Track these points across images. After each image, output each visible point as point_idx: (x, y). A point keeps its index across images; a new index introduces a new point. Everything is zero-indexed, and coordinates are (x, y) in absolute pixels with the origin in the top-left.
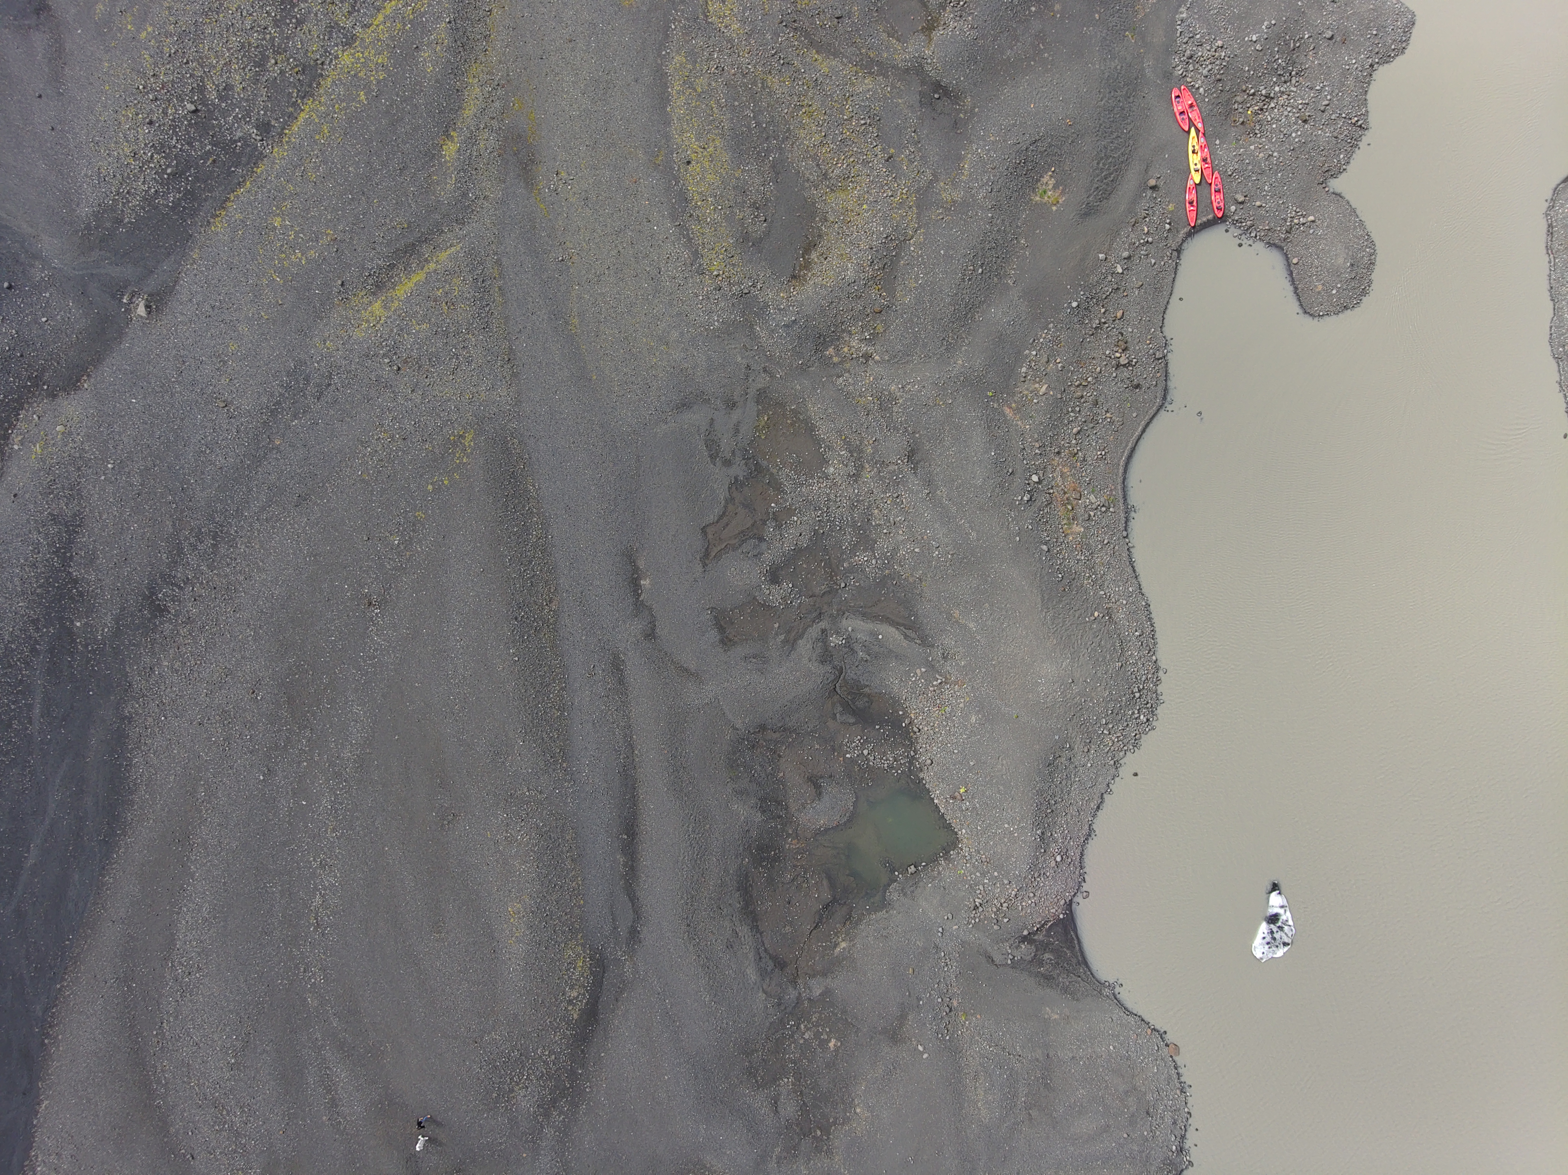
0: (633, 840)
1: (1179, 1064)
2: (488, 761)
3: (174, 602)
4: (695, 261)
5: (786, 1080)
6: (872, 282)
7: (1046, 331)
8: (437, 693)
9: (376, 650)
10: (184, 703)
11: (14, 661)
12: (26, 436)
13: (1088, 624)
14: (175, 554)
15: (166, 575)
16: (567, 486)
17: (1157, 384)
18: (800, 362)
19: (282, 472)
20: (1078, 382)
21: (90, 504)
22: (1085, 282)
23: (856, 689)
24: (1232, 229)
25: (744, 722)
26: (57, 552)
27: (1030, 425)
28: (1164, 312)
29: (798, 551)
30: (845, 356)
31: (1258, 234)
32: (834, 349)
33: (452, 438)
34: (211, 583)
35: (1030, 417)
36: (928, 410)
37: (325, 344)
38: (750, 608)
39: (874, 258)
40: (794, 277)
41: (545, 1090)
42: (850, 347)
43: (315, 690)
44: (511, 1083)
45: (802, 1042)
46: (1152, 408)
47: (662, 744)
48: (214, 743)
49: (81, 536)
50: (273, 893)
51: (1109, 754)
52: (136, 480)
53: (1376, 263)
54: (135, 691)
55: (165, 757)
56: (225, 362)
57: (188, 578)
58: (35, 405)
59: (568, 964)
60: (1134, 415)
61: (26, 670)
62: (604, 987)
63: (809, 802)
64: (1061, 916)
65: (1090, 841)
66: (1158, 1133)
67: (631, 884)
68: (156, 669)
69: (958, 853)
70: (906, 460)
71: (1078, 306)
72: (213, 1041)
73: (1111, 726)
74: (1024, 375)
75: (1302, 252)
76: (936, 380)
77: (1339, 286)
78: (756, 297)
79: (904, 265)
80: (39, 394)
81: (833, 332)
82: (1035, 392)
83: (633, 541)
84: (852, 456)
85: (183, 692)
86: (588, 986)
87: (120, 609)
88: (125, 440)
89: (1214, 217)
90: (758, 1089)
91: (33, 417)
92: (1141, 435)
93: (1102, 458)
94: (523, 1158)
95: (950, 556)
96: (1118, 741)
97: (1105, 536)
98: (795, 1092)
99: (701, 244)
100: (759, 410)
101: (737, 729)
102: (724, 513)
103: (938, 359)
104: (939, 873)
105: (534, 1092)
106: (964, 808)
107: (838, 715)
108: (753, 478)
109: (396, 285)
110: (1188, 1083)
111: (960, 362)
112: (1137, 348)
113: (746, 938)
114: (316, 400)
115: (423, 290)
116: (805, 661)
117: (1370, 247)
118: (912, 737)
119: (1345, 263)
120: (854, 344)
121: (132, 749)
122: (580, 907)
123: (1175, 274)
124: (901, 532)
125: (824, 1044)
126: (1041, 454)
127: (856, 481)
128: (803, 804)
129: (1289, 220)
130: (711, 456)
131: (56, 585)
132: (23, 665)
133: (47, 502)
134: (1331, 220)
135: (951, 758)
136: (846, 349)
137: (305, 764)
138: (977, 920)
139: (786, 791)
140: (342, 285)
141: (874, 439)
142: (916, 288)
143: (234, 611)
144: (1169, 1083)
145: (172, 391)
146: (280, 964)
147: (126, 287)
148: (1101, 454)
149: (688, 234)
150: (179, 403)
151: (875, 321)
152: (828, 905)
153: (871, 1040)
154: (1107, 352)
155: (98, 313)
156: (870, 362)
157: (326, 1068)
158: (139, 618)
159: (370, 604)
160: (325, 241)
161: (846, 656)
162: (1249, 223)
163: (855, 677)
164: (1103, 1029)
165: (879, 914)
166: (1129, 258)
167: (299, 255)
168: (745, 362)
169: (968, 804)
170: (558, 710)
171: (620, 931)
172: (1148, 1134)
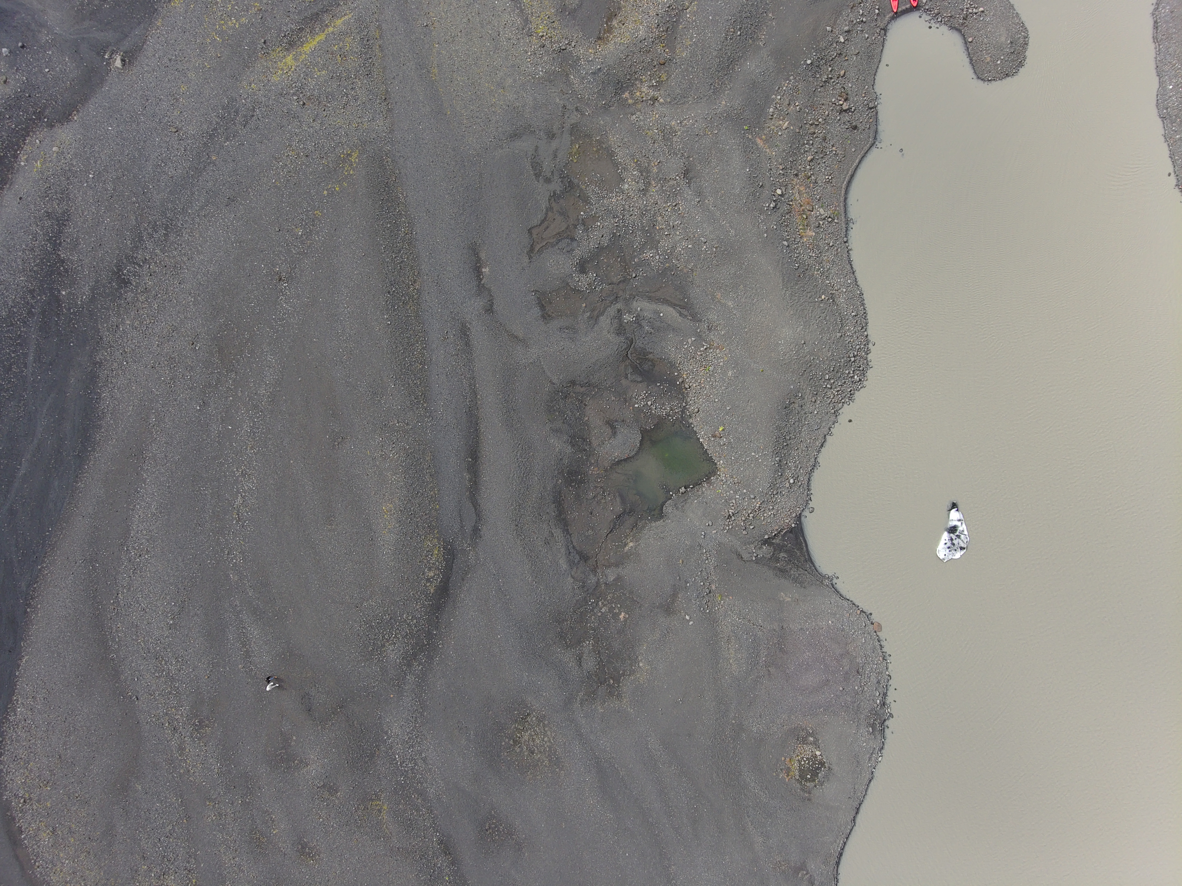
0: (476, 461)
1: (881, 638)
2: (368, 399)
3: (135, 276)
4: (525, 26)
5: (588, 642)
6: (658, 41)
7: (788, 82)
8: (330, 346)
9: (284, 314)
10: (141, 351)
11: (15, 321)
12: (30, 155)
13: (817, 303)
14: (137, 241)
15: (130, 256)
16: (427, 194)
17: (870, 127)
18: (604, 103)
19: (217, 180)
20: (812, 121)
21: (75, 204)
22: (816, 46)
23: (643, 355)
24: (924, 15)
25: (558, 379)
26: (50, 239)
27: (776, 152)
28: (875, 74)
29: (601, 249)
30: (637, 99)
31: (943, 20)
32: (629, 93)
33: (342, 156)
34: (163, 263)
35: (776, 146)
36: (699, 139)
37: (250, 86)
38: (564, 292)
39: (659, 22)
40: (599, 38)
41: (408, 646)
42: (641, 92)
43: (239, 343)
44: (383, 640)
45: (599, 614)
46: (866, 145)
47: (498, 391)
48: (163, 381)
49: (68, 228)
50: (206, 495)
51: (831, 405)
52: (110, 187)
53: (1029, 44)
54: (105, 343)
55: (126, 393)
56: (177, 100)
57: (146, 259)
58: (38, 133)
59: (427, 552)
60: (853, 150)
61: (24, 328)
62: (454, 570)
63: (607, 439)
64: (793, 525)
65: (815, 470)
66: (866, 688)
67: (474, 495)
68: (121, 326)
69: (717, 478)
70: (682, 177)
71: (811, 63)
72: (156, 606)
73: (832, 381)
74: (771, 114)
75: (975, 33)
76: (706, 115)
77: (1002, 58)
78: (571, 52)
79: (682, 28)
80: (41, 125)
81: (629, 79)
82: (780, 127)
83: (477, 238)
84: (642, 175)
85: (140, 343)
86: (441, 569)
87: (95, 281)
88: (103, 157)
89: (911, 7)
90: (567, 648)
91: (36, 141)
92: (858, 166)
93: (829, 182)
94: (391, 698)
95: (714, 249)
96: (837, 395)
97: (831, 240)
98: (595, 652)
99: (530, 13)
100: (572, 140)
101: (554, 384)
102: (545, 218)
103: (707, 100)
104: (703, 493)
105: (400, 647)
106: (722, 443)
107: (629, 375)
108: (567, 192)
109: (303, 44)
110: (888, 653)
111: (724, 103)
112: (856, 99)
113: (559, 537)
114: (243, 127)
115: (323, 46)
116: (605, 332)
117: (1024, 32)
118: (684, 393)
119: (1006, 40)
120: (644, 90)
121: (102, 386)
122: (436, 510)
123: (883, 46)
124: (678, 233)
125: (616, 616)
126: (783, 175)
127: (644, 195)
128: (602, 441)
129: (965, 10)
130: (535, 174)
131: (49, 264)
132: (21, 324)
133: (44, 203)
134: (996, 11)
135: (713, 406)
136: (638, 94)
137: (231, 398)
138: (730, 527)
139: (590, 431)
140: (265, 42)
141: (659, 161)
142: (691, 46)
143: (179, 283)
144: (874, 651)
145: (138, 121)
146: (209, 548)
147: (107, 47)
148: (828, 178)
149: (521, 7)
150: (143, 130)
151: (660, 71)
152: (620, 516)
153: (651, 612)
154: (833, 100)
155: (87, 66)
156: (656, 104)
157: (243, 627)
158: (109, 289)
159: (280, 280)
160: (253, 11)
161: (636, 330)
162: (936, 11)
163: (642, 346)
164: (824, 609)
165: (658, 523)
166: (848, 32)
167: (234, 22)
168: (562, 102)
169: (725, 440)
170: (421, 364)
171: (466, 529)
172: (858, 689)
